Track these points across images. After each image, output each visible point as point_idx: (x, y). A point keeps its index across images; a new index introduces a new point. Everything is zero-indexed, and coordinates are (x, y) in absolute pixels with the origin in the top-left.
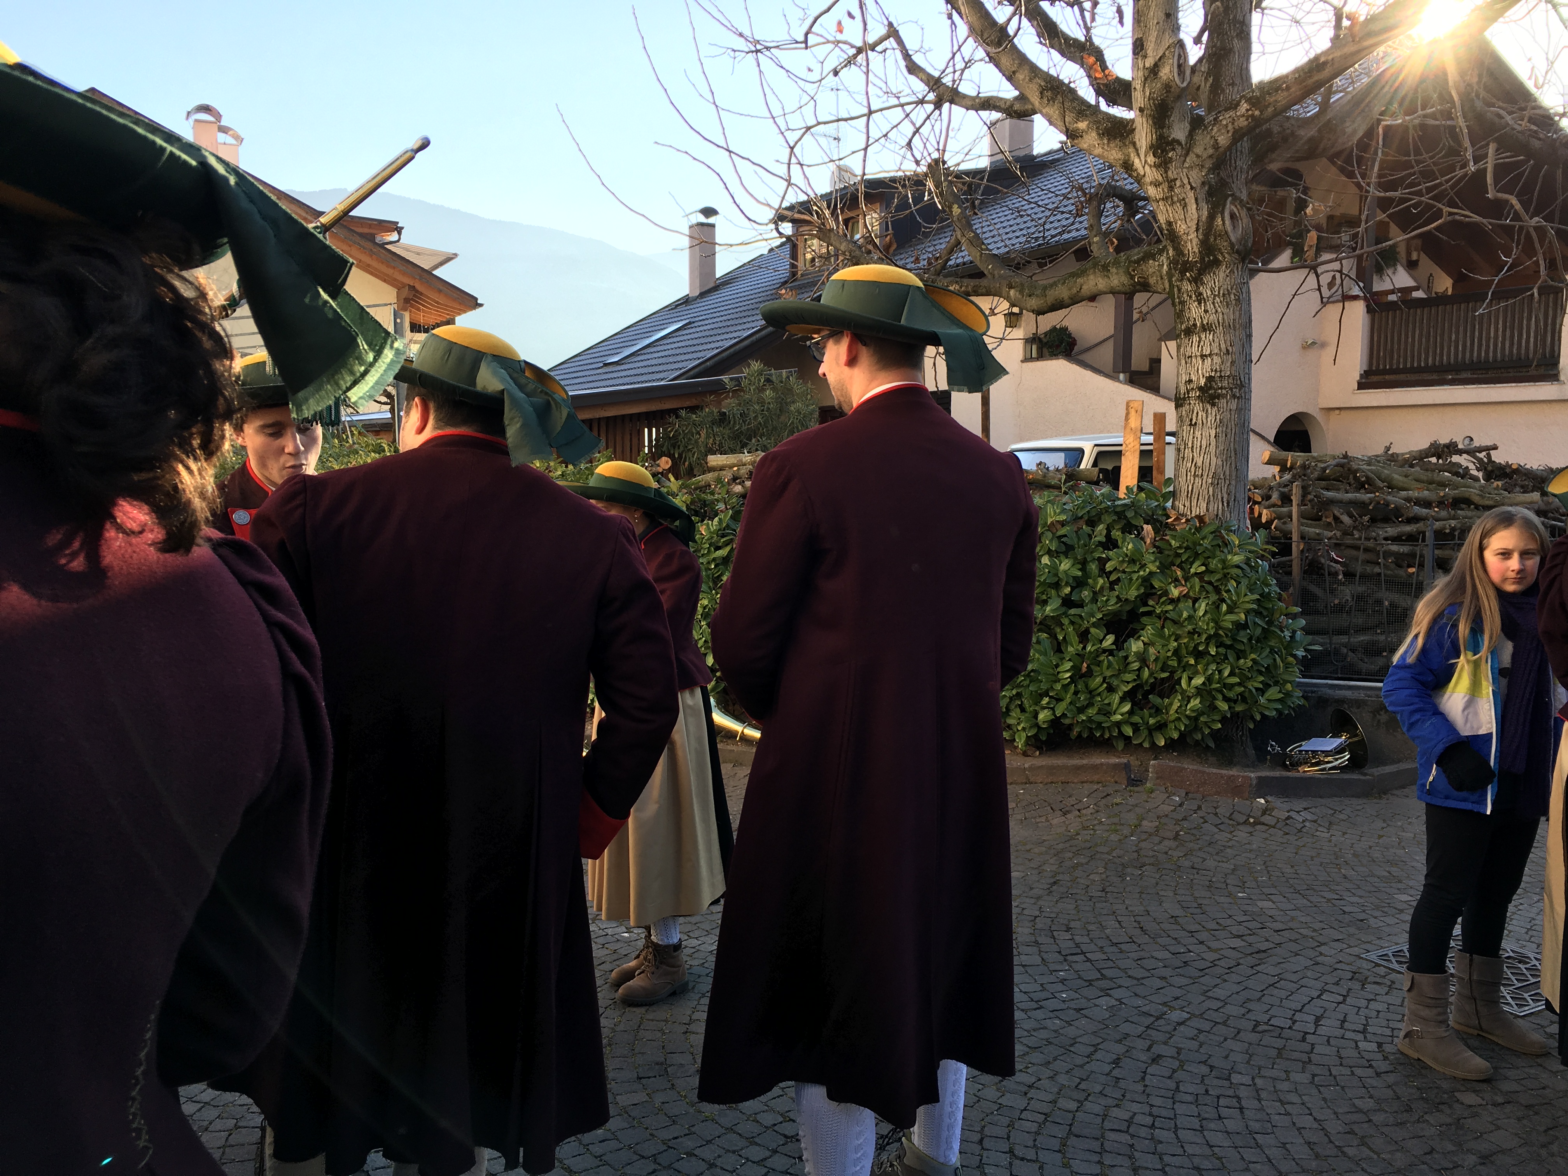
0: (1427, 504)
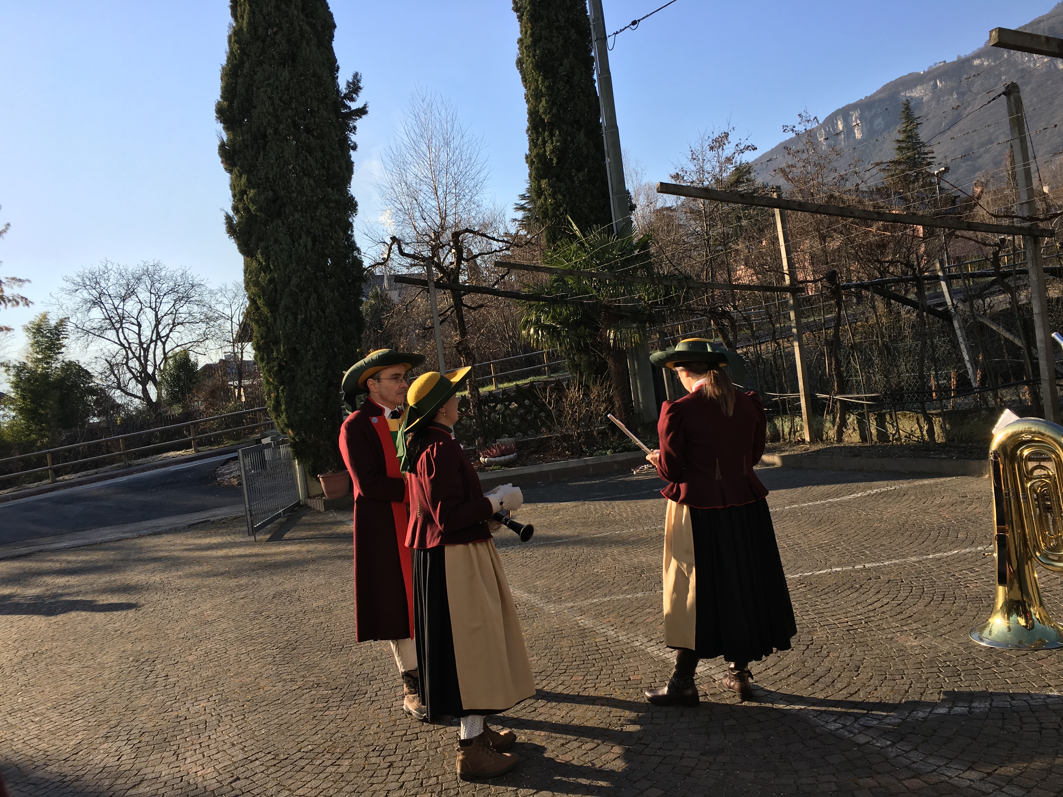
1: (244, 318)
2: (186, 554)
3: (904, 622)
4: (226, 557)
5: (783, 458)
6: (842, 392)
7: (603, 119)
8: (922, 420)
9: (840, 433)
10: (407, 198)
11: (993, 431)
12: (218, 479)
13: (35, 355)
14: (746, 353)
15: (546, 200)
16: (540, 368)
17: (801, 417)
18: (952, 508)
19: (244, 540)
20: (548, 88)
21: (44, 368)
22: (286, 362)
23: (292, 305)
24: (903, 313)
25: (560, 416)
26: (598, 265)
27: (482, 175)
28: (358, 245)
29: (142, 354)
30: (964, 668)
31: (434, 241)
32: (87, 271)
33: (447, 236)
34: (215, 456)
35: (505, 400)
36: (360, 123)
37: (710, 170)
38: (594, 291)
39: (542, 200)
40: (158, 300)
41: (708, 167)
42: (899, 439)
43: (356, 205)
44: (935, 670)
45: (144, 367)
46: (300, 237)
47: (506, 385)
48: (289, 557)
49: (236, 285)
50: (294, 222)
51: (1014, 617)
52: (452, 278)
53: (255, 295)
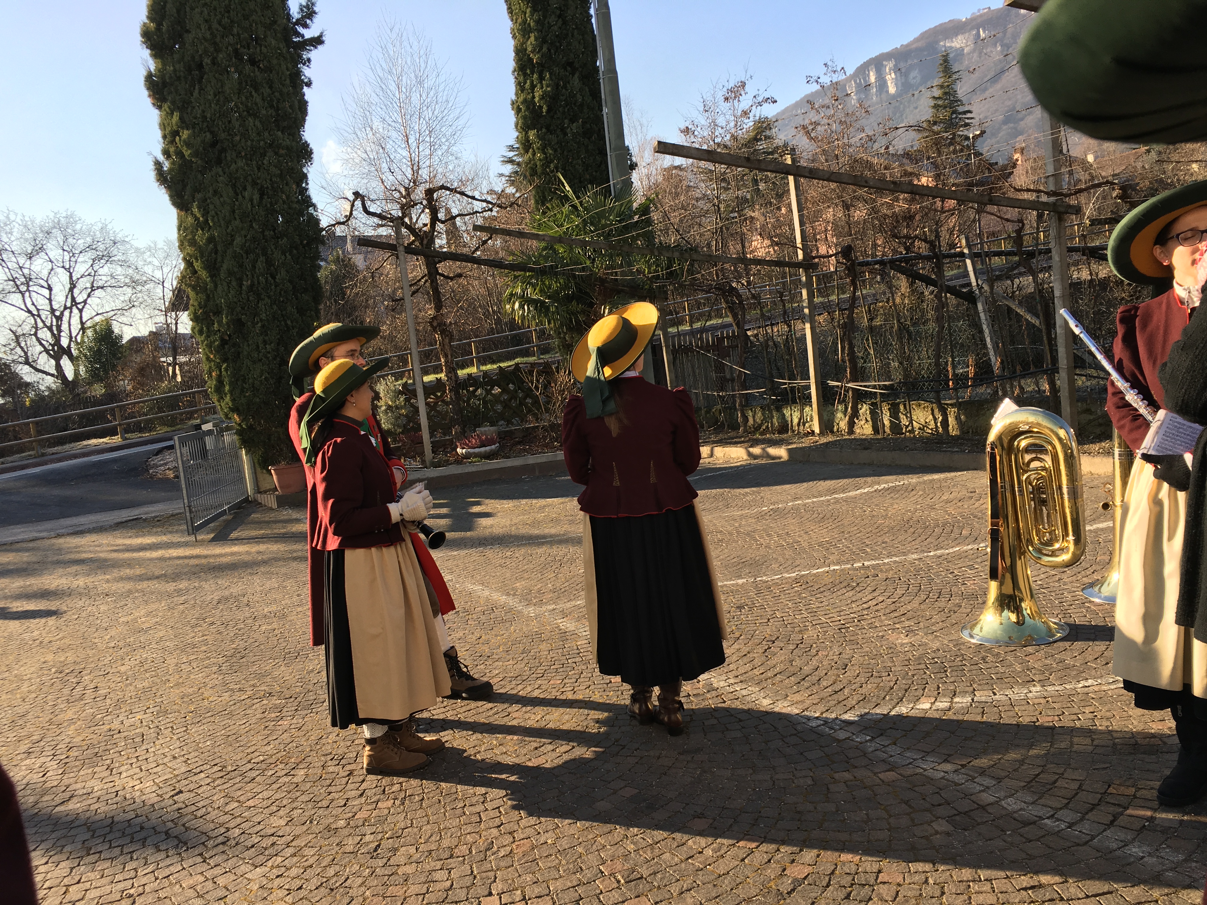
1: (178, 283)
2: (114, 555)
3: (896, 620)
4: (162, 559)
5: (790, 451)
6: (854, 379)
7: (600, 63)
8: (936, 411)
9: (851, 424)
10: (373, 146)
11: (993, 422)
12: (151, 471)
14: (756, 336)
15: (534, 154)
16: (529, 348)
17: (811, 406)
18: (960, 504)
19: (183, 540)
20: (537, 22)
22: (230, 336)
23: (236, 269)
24: (926, 293)
25: (548, 403)
26: (592, 232)
27: (461, 122)
28: (314, 201)
29: (54, 323)
30: (951, 664)
31: (405, 198)
33: (419, 194)
34: (146, 444)
35: (487, 384)
37: (724, 125)
38: (588, 262)
39: (530, 154)
40: (73, 259)
41: (721, 121)
42: (912, 431)
43: (311, 152)
44: (923, 666)
45: (57, 339)
46: (245, 189)
47: (489, 367)
48: (236, 558)
49: (168, 243)
50: (237, 171)
51: (1006, 613)
52: (425, 242)
53: (191, 256)
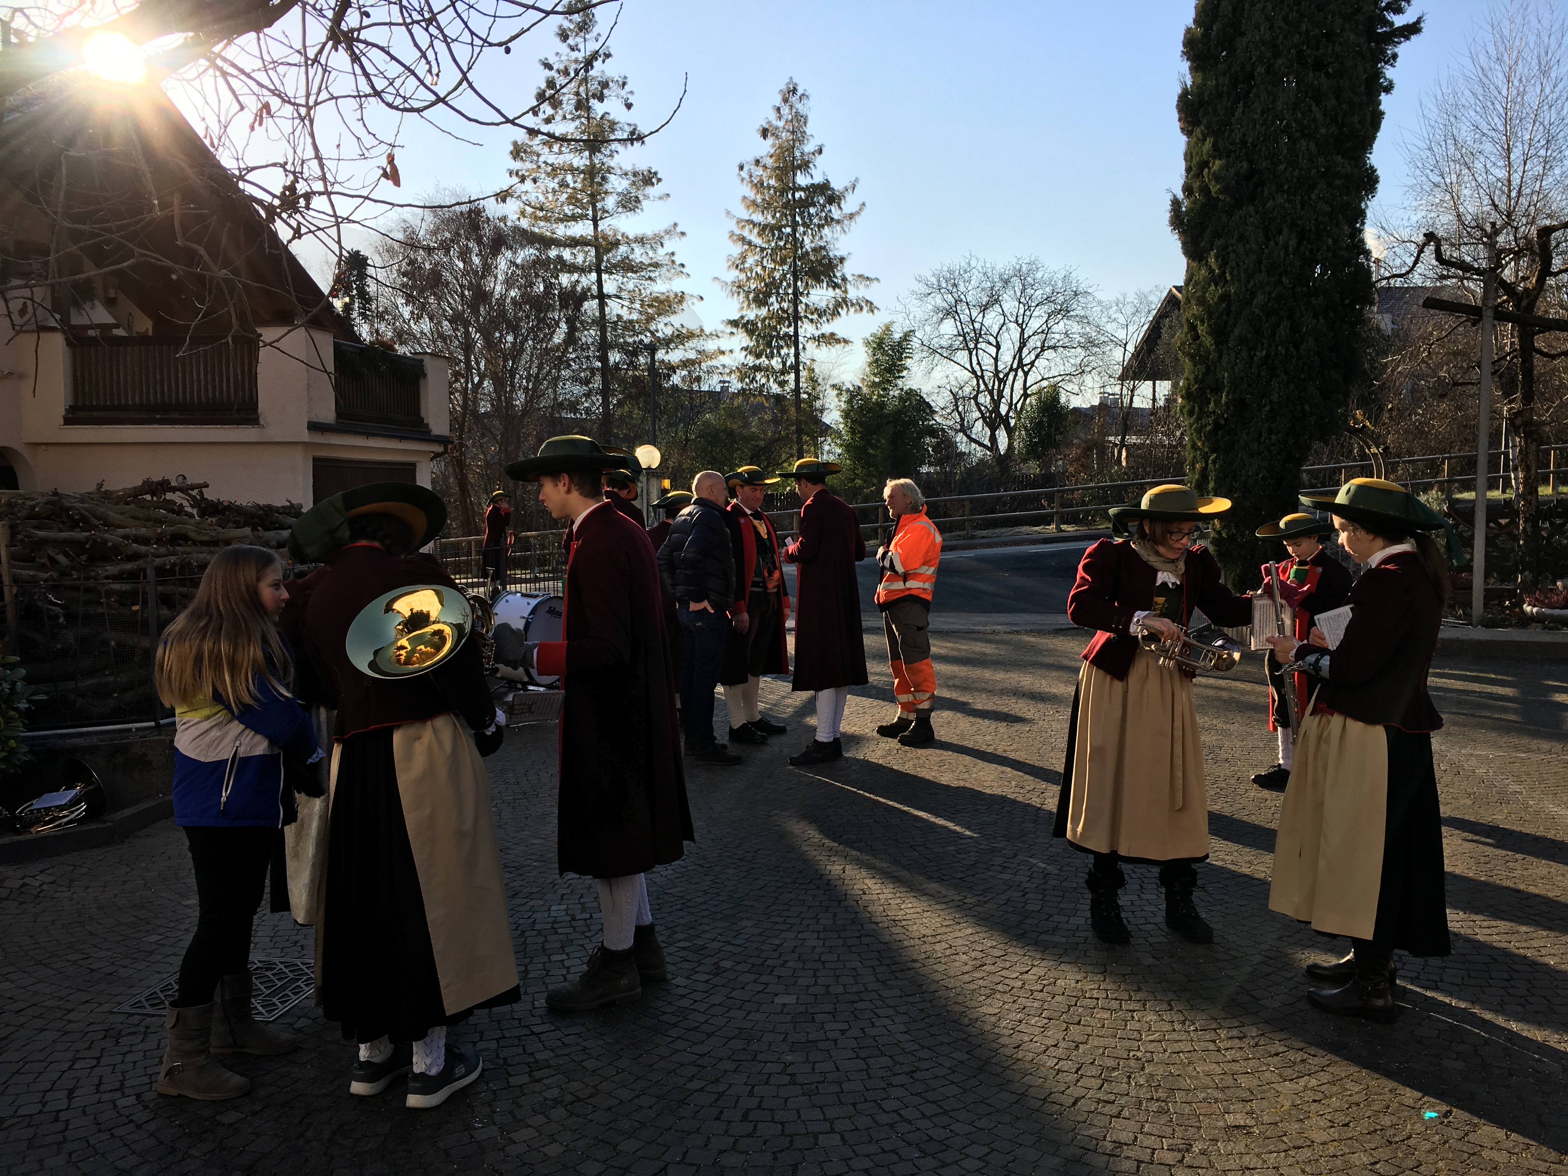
0: (146, 541)
13: (872, 378)
21: (879, 396)
22: (1226, 420)
23: (1249, 336)
29: (996, 387)
32: (945, 269)
36: (1404, 49)
40: (1027, 313)
43: (1376, 180)
45: (996, 404)
46: (1280, 232)
50: (1274, 209)
52: (1524, 303)
53: (1195, 318)
